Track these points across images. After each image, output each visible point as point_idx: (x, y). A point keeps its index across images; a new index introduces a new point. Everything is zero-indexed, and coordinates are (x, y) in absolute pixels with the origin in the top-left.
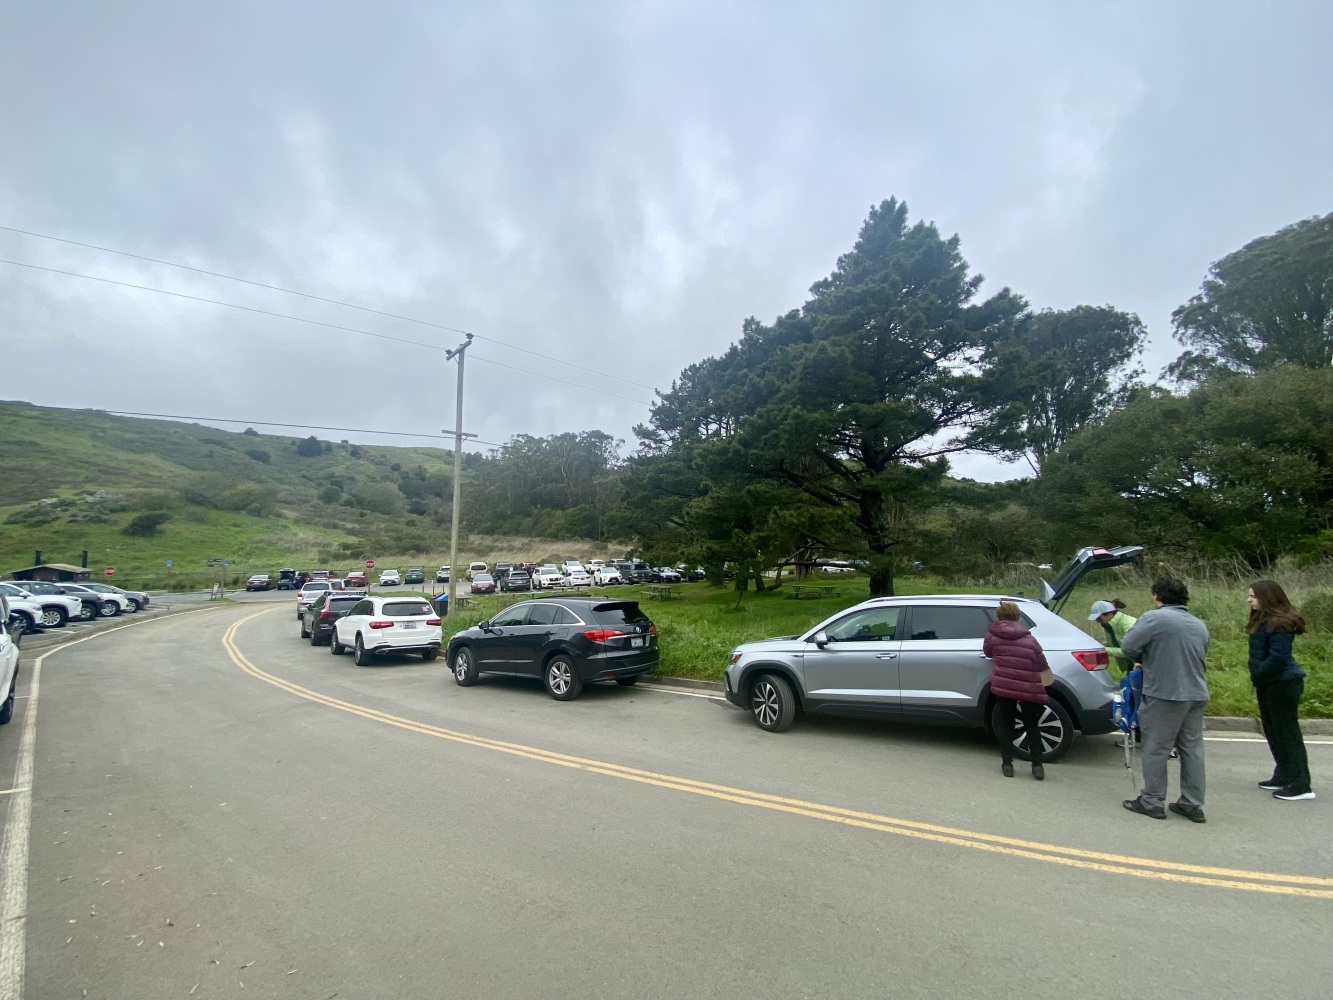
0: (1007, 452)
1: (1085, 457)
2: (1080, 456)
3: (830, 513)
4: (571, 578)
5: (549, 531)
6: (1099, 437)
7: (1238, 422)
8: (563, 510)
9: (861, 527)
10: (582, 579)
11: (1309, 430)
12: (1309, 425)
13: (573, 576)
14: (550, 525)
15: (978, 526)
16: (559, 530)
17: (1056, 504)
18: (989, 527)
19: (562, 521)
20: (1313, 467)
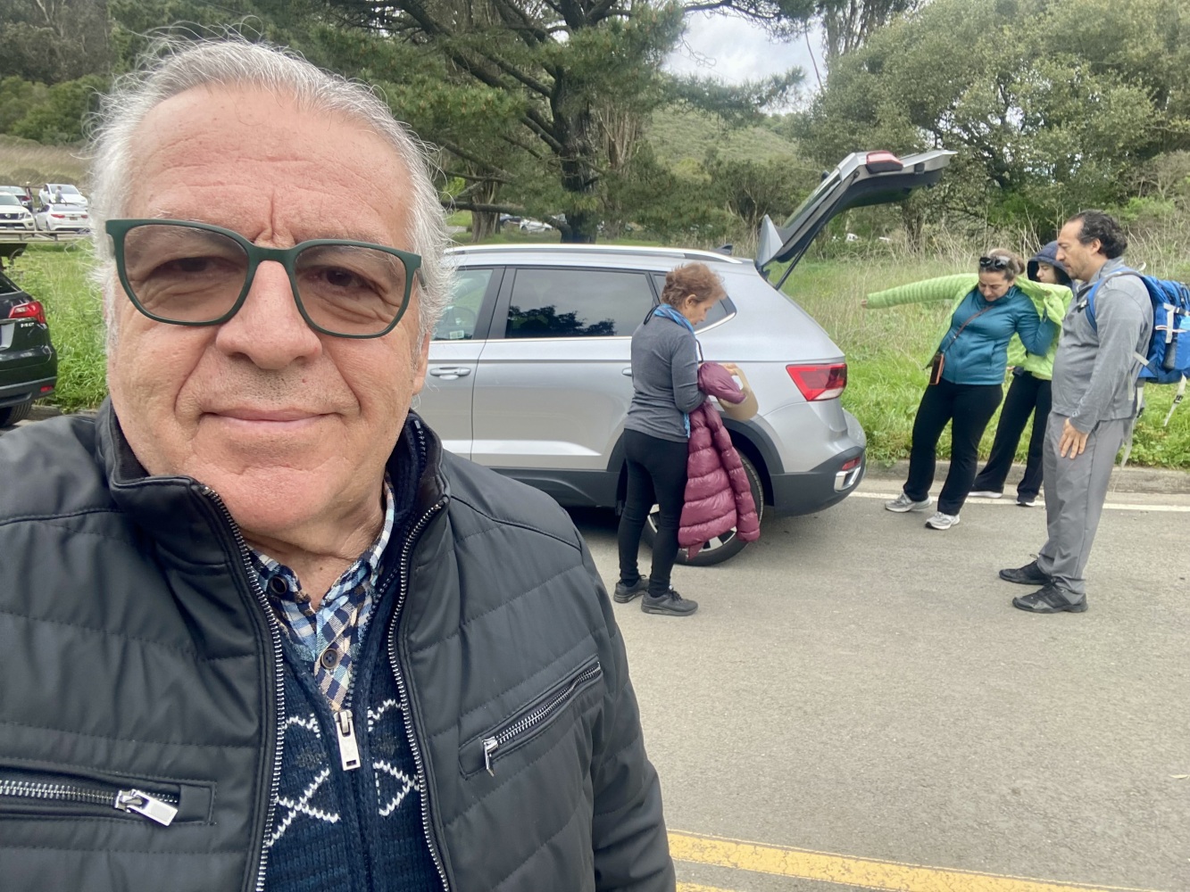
0: (785, 22)
1: (887, 64)
2: (880, 65)
3: (474, 97)
4: (48, 215)
5: (22, 123)
6: (910, 36)
7: (1082, 29)
8: (49, 81)
9: (549, 143)
10: (73, 218)
11: (1157, 55)
12: (1161, 46)
13: (51, 211)
14: (22, 112)
15: (735, 172)
16: (43, 124)
17: (836, 137)
18: (750, 174)
19: (48, 106)
20: (1149, 106)
